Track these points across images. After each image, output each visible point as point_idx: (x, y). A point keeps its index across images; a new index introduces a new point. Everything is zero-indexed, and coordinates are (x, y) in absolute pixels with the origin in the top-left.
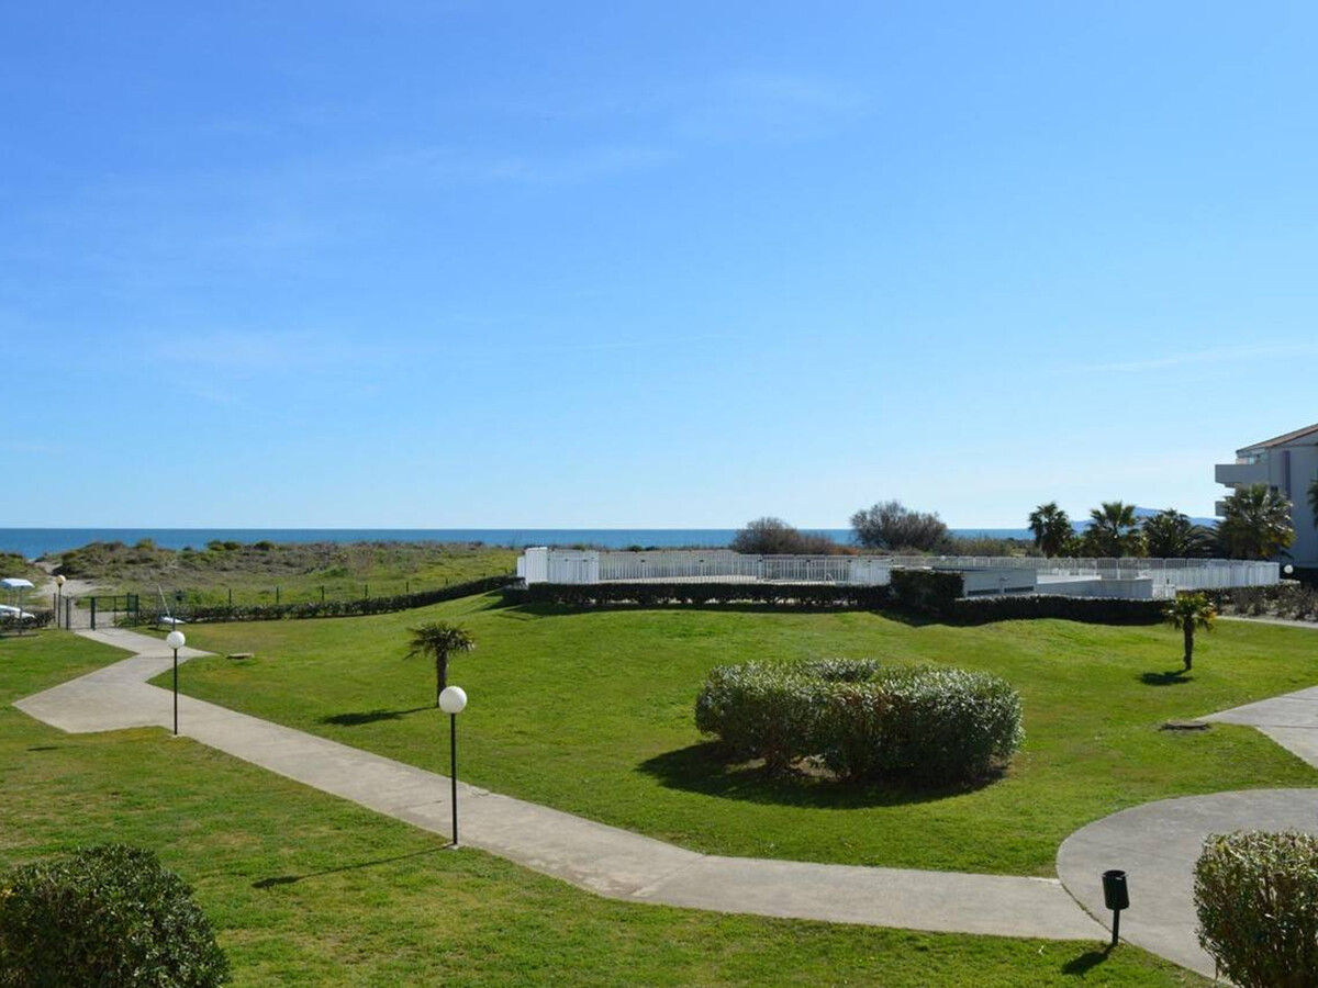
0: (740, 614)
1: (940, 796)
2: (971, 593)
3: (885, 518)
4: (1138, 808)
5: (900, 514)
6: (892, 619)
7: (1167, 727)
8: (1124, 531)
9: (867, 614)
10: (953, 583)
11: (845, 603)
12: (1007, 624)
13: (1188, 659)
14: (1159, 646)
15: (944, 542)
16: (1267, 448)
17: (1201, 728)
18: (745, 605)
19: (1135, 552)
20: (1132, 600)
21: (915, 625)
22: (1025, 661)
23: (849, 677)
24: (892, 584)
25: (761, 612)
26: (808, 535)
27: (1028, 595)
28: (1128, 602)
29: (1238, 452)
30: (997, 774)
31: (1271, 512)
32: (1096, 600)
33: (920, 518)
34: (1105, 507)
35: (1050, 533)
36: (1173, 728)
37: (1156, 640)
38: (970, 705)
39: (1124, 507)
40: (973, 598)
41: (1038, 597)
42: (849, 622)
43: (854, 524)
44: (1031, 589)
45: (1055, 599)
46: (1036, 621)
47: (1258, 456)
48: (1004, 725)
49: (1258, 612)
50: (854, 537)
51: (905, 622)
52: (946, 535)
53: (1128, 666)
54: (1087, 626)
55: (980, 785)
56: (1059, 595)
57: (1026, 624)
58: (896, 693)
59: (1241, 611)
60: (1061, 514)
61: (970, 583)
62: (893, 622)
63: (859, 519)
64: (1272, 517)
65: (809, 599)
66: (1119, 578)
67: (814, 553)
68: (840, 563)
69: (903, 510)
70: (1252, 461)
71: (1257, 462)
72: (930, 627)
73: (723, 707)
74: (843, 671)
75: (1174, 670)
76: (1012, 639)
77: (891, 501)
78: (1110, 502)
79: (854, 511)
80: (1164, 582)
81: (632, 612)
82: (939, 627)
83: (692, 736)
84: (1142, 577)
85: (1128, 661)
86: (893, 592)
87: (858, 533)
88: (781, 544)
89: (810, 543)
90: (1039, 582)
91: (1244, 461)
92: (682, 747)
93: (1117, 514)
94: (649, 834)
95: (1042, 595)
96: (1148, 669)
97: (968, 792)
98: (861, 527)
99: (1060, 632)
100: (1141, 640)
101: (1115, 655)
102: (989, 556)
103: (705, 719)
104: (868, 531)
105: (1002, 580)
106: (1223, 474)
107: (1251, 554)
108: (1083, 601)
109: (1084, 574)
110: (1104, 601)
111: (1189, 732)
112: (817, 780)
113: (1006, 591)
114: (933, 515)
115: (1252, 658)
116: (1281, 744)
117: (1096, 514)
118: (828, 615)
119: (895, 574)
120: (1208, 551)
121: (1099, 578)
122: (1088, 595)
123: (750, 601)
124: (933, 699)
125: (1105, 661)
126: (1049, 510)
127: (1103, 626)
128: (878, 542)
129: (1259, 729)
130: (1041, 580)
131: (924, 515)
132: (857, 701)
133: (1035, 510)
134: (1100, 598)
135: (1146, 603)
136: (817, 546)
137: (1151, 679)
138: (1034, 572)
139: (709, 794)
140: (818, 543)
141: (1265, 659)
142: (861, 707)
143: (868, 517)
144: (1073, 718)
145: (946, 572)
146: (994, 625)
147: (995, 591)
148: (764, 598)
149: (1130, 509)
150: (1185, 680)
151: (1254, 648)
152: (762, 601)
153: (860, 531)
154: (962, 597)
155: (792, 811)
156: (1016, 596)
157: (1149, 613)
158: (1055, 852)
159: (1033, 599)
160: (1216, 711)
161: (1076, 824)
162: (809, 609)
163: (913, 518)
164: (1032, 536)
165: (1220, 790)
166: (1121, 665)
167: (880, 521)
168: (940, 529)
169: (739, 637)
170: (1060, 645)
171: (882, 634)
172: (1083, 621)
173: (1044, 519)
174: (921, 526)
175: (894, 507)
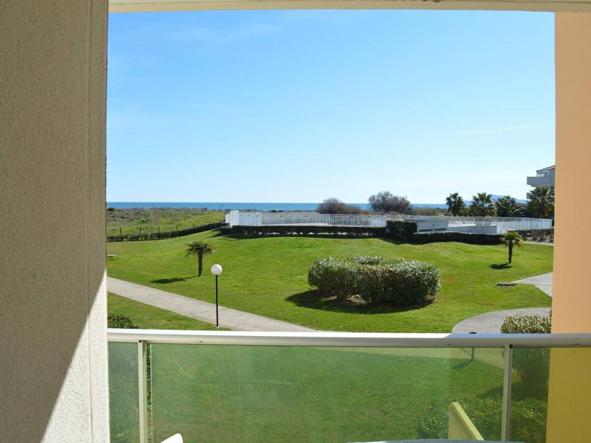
0: (323, 239)
1: (407, 310)
2: (420, 231)
3: (383, 199)
4: (485, 314)
5: (390, 197)
6: (387, 241)
7: (499, 285)
8: (487, 205)
9: (376, 239)
10: (413, 226)
11: (367, 234)
12: (435, 244)
13: (510, 259)
14: (498, 254)
15: (409, 209)
16: (550, 170)
17: (513, 285)
18: (325, 235)
19: (491, 214)
20: (488, 234)
21: (397, 244)
22: (442, 259)
23: (371, 263)
24: (387, 227)
25: (332, 238)
26: (350, 206)
27: (444, 232)
28: (487, 235)
29: (537, 171)
30: (430, 302)
31: (550, 198)
32: (473, 234)
33: (399, 199)
34: (479, 195)
35: (455, 206)
36: (501, 285)
37: (498, 251)
38: (419, 274)
39: (487, 195)
40: (421, 233)
41: (449, 233)
42: (369, 242)
43: (370, 201)
44: (446, 229)
45: (456, 234)
46: (447, 243)
47: (546, 173)
48: (433, 283)
49: (542, 240)
50: (370, 207)
51: (392, 243)
52: (410, 206)
53: (485, 261)
54: (469, 245)
55: (423, 306)
56: (457, 232)
57: (443, 244)
58: (390, 269)
59: (534, 240)
60: (460, 198)
61: (420, 226)
62: (387, 243)
63: (372, 199)
64: (550, 200)
65: (352, 233)
66: (483, 225)
67: (353, 214)
68: (364, 218)
69: (391, 195)
70: (543, 175)
71: (545, 176)
72: (403, 245)
73: (320, 275)
74: (367, 261)
75: (504, 263)
76: (437, 250)
77: (386, 191)
78: (481, 192)
79: (370, 196)
80: (502, 227)
81: (278, 238)
82: (407, 245)
83: (306, 287)
84: (493, 225)
85: (485, 259)
86: (387, 230)
87: (371, 205)
88: (338, 209)
89: (351, 209)
90: (449, 226)
91: (540, 176)
92: (302, 292)
93: (483, 198)
94: (293, 323)
95: (450, 232)
96: (493, 263)
97: (418, 308)
98: (372, 203)
99: (458, 247)
100: (491, 251)
101: (480, 257)
102: (429, 215)
103: (312, 280)
104: (376, 204)
105: (433, 225)
106: (530, 181)
107: (541, 216)
108: (468, 235)
109: (469, 223)
110: (476, 235)
111: (507, 287)
112: (358, 304)
113: (435, 230)
114: (404, 198)
115: (537, 259)
116: (544, 291)
117: (475, 198)
118: (360, 240)
119: (388, 222)
120: (523, 214)
121: (475, 225)
122: (470, 232)
123: (327, 234)
124: (405, 271)
125: (475, 259)
126: (455, 196)
127: (476, 245)
128: (380, 209)
129: (536, 286)
130: (450, 225)
131: (400, 197)
132: (375, 272)
133: (449, 196)
134: (475, 234)
135: (494, 236)
136: (354, 211)
137: (495, 267)
138: (447, 222)
139: (315, 309)
140: (354, 210)
141: (542, 259)
142: (376, 275)
143: (376, 198)
144: (461, 281)
145: (410, 222)
146: (430, 244)
147: (431, 230)
148: (333, 232)
149: (489, 196)
150: (508, 267)
151: (539, 255)
152: (332, 234)
153: (372, 204)
154: (417, 232)
155: (349, 315)
156: (439, 232)
157: (494, 240)
158: (451, 329)
159: (447, 234)
160: (520, 279)
161: (460, 319)
162: (352, 237)
163: (396, 199)
164: (447, 207)
165: (518, 308)
166: (482, 261)
167: (381, 200)
168: (407, 204)
169: (323, 248)
170: (457, 252)
171: (383, 247)
172: (467, 243)
173: (453, 200)
174: (399, 203)
175: (387, 194)
